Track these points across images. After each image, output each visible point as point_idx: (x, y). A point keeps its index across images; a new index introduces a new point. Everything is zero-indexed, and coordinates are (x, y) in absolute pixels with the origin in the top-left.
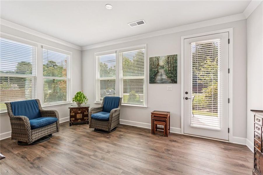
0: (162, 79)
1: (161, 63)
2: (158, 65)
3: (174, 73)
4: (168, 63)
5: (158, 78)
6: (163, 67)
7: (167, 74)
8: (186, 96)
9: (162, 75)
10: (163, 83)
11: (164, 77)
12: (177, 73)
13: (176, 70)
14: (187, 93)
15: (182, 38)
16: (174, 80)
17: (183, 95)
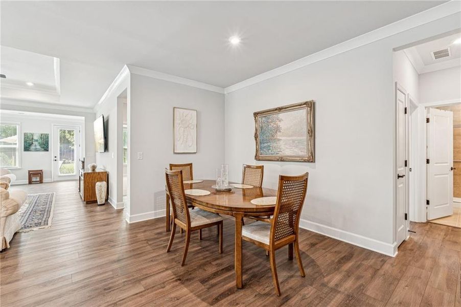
0: (36, 149)
1: (35, 138)
2: (32, 139)
3: (47, 144)
4: (41, 138)
5: (33, 147)
6: (37, 141)
7: (40, 144)
8: (55, 159)
9: (36, 145)
10: (37, 151)
11: (38, 147)
12: (48, 145)
13: (48, 143)
14: (56, 157)
15: (52, 124)
16: (46, 150)
17: (53, 158)
